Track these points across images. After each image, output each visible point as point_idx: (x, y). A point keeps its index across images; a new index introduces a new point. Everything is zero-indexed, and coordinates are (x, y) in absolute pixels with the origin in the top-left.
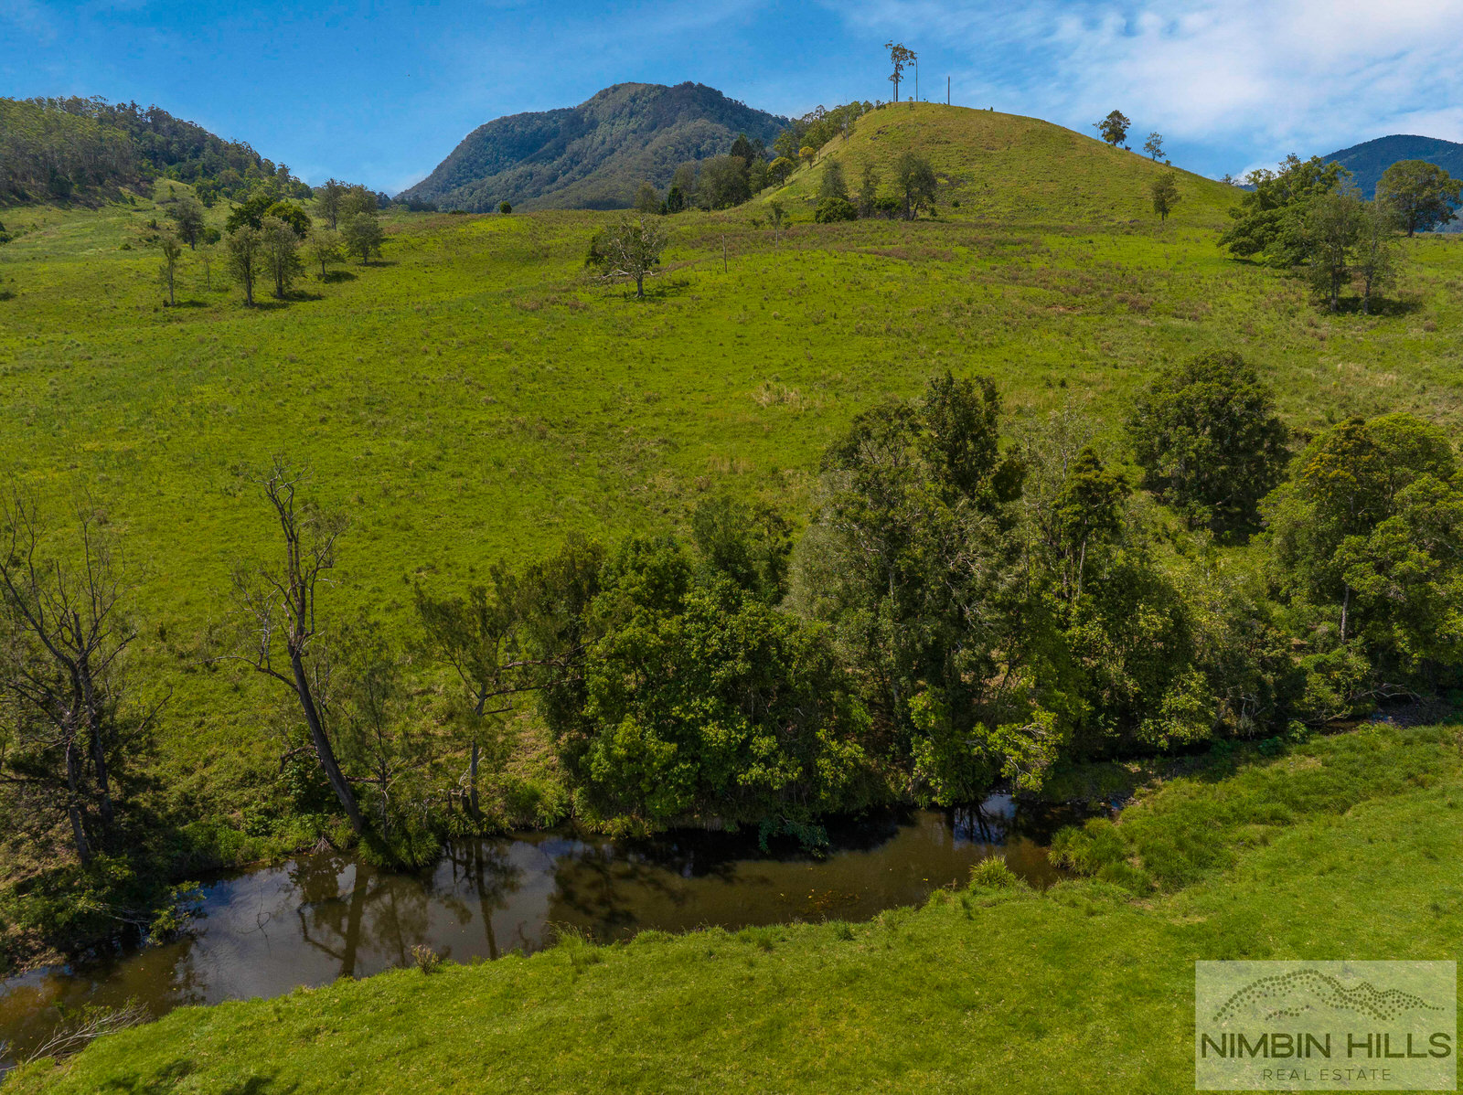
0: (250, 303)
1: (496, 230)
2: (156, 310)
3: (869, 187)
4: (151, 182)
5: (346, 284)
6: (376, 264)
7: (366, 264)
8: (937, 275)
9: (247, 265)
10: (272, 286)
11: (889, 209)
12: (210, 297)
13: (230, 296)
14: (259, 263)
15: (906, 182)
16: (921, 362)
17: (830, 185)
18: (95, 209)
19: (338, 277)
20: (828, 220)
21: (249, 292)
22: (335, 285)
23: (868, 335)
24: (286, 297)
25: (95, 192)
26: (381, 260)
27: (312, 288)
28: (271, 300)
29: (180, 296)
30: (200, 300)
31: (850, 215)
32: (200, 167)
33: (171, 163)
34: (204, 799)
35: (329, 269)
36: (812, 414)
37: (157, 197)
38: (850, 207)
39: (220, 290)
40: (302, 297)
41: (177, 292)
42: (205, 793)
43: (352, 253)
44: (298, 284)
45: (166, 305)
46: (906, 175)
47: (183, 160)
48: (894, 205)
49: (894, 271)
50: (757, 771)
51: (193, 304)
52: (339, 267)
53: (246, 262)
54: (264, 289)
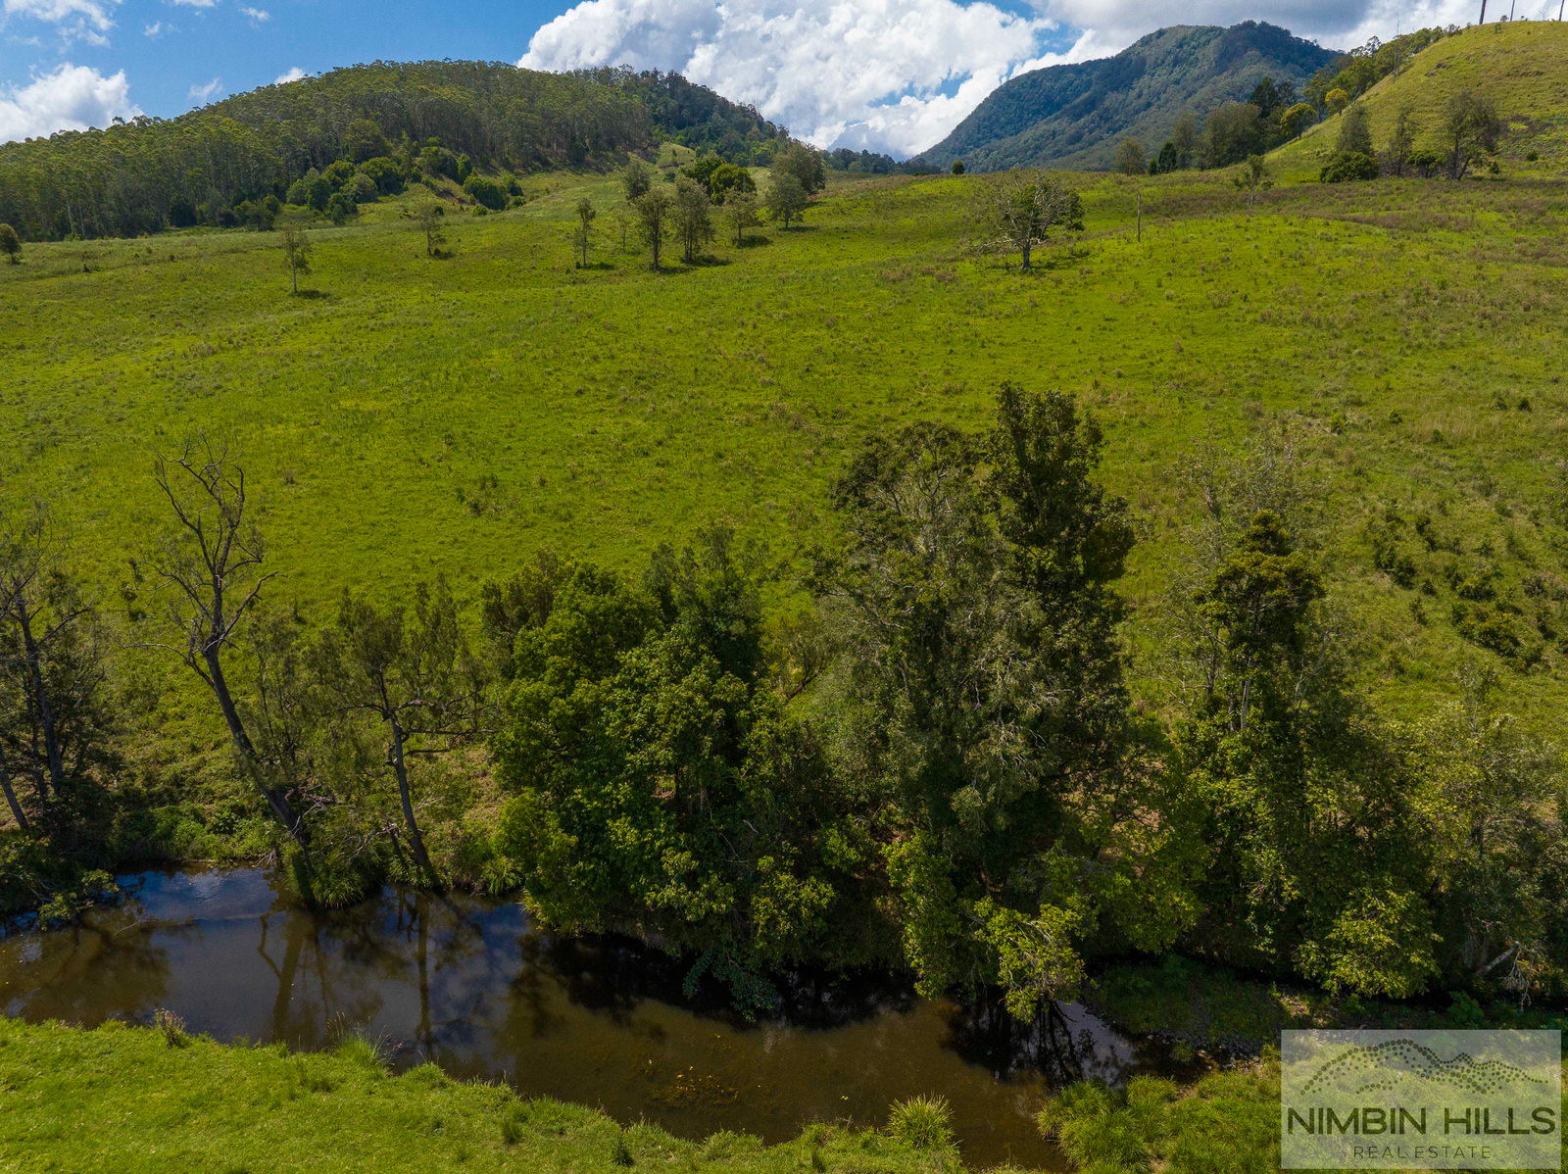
0: (657, 268)
1: (936, 192)
2: (568, 272)
3: (1404, 138)
4: (657, 146)
5: (758, 250)
6: (798, 229)
7: (786, 229)
8: (1420, 250)
9: (656, 228)
10: (681, 250)
11: (1426, 166)
12: (622, 259)
13: (640, 259)
14: (668, 226)
15: (1457, 129)
16: (1328, 362)
17: (1349, 136)
18: (604, 174)
19: (753, 242)
20: (1336, 179)
21: (656, 256)
22: (746, 250)
23: (1275, 324)
24: (692, 261)
25: (607, 158)
26: (802, 224)
27: (723, 253)
28: (678, 264)
29: (593, 258)
30: (610, 262)
31: (1368, 172)
32: (705, 131)
33: (680, 128)
34: (194, 783)
35: (747, 232)
36: (1136, 422)
37: (660, 161)
38: (1368, 163)
39: (633, 254)
40: (711, 261)
41: (590, 254)
42: (198, 776)
43: (774, 218)
44: (707, 249)
45: (578, 267)
46: (1459, 119)
47: (692, 124)
48: (1433, 159)
49: (1362, 242)
50: (670, 893)
51: (604, 266)
52: (758, 231)
53: (655, 225)
54: (672, 252)
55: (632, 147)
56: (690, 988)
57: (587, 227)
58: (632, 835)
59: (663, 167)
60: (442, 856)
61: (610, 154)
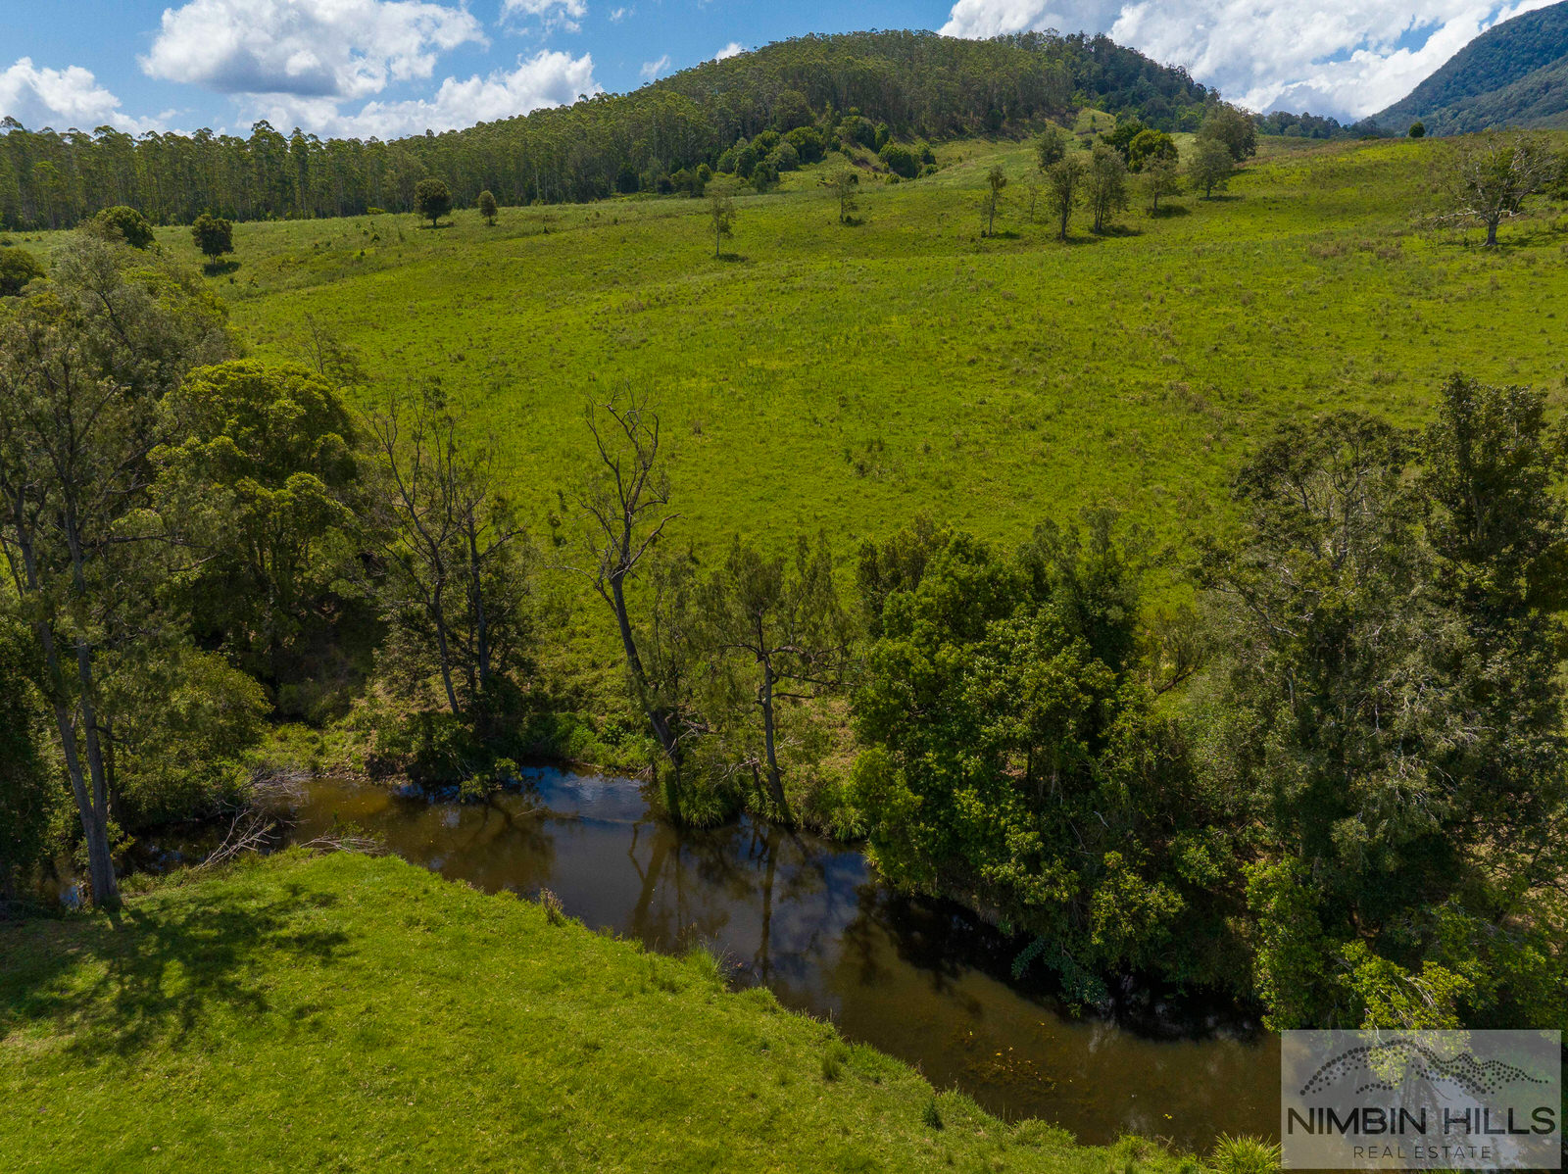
0: (1065, 238)
1: (1387, 159)
2: (973, 240)
4: (1075, 112)
5: (1175, 220)
6: (1220, 198)
7: (1208, 198)
9: (1067, 196)
10: (1091, 219)
12: (1028, 228)
13: (1046, 229)
14: (1080, 195)
18: (1019, 141)
19: (1169, 212)
21: (1064, 225)
22: (1160, 221)
24: (1102, 231)
25: (1023, 125)
26: (1226, 194)
27: (1135, 223)
28: (1087, 234)
29: (999, 227)
30: (1016, 231)
32: (1129, 95)
33: (1102, 92)
34: (591, 695)
35: (1164, 201)
37: (1078, 127)
39: (1040, 223)
40: (1121, 232)
41: (996, 222)
42: (595, 690)
43: (1196, 186)
44: (1119, 219)
45: (984, 235)
47: (1115, 89)
50: (1008, 870)
51: (1009, 235)
52: (1176, 201)
53: (1066, 193)
54: (1081, 221)
55: (1050, 113)
56: (1018, 969)
57: (996, 195)
58: (978, 807)
59: (1080, 134)
60: (796, 797)
61: (1027, 121)
